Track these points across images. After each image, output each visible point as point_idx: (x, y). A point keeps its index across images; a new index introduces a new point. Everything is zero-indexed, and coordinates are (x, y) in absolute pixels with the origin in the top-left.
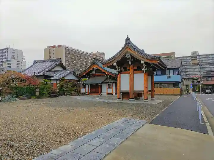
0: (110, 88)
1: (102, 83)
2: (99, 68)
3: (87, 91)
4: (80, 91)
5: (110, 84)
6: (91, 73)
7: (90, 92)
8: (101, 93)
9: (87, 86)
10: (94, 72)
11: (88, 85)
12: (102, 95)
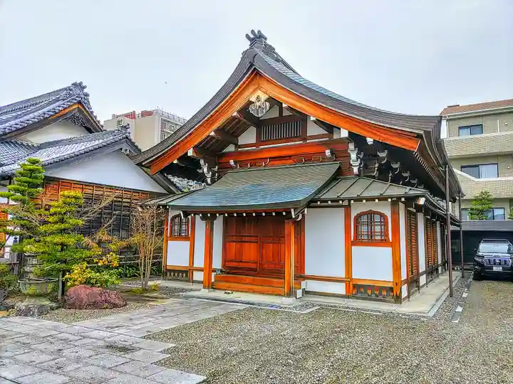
0: (371, 242)
1: (312, 203)
2: (287, 100)
3: (199, 262)
4: (159, 252)
5: (371, 214)
6: (231, 148)
7: (217, 263)
8: (300, 276)
9: (201, 226)
10: (249, 137)
11: (209, 215)
12: (306, 292)
